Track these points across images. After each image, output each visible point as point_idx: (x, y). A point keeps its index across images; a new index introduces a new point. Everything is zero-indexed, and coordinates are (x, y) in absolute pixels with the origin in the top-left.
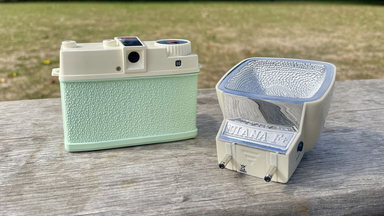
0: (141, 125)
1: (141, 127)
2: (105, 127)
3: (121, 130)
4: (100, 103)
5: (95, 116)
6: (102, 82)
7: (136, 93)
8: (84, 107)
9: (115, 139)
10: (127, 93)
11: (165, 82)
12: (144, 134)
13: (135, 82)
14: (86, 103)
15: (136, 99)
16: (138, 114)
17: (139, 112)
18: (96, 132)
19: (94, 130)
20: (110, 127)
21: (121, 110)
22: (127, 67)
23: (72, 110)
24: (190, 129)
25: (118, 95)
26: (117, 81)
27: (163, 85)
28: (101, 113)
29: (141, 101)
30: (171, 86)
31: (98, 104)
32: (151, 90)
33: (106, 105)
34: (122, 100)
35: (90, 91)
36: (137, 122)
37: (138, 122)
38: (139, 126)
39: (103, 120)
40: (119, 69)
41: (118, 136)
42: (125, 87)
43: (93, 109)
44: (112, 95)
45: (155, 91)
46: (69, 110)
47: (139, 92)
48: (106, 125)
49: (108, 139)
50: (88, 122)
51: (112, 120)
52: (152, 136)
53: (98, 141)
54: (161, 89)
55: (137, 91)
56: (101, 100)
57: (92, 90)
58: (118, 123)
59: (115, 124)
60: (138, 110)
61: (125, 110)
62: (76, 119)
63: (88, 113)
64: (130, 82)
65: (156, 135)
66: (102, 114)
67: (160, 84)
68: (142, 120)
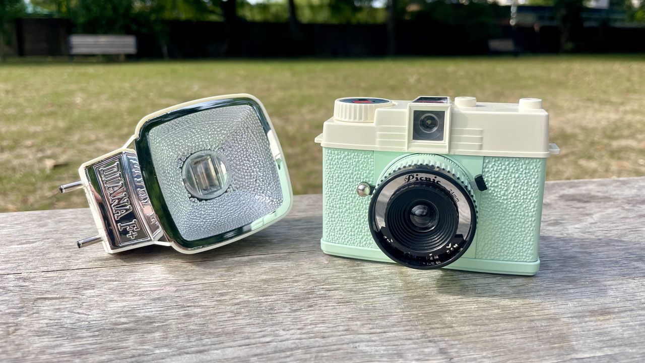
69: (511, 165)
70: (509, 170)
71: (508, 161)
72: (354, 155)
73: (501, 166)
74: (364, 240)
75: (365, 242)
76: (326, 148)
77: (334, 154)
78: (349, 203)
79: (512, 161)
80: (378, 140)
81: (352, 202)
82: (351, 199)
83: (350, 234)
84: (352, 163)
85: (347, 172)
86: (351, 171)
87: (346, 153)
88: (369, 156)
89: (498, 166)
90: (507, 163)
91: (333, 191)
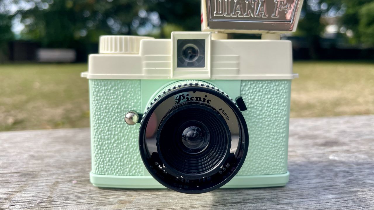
69: (264, 87)
70: (262, 92)
71: (261, 83)
72: (121, 85)
73: (256, 88)
74: (133, 168)
75: (134, 171)
76: (92, 80)
77: (101, 85)
78: (118, 134)
79: (265, 84)
80: (144, 69)
81: (121, 132)
82: (119, 129)
83: (119, 164)
84: (120, 93)
85: (115, 103)
86: (118, 102)
87: (113, 83)
88: (136, 85)
89: (254, 89)
90: (260, 85)
91: (101, 123)
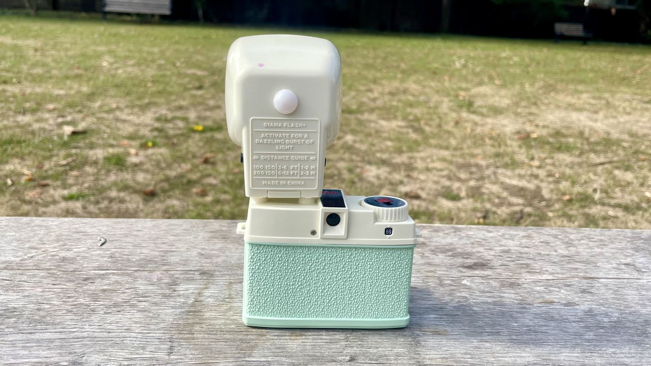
0: (335, 304)
1: (335, 306)
2: (291, 301)
3: (311, 307)
4: (288, 272)
5: (281, 287)
6: (293, 247)
7: (332, 263)
8: (269, 274)
9: (303, 317)
10: (321, 262)
11: (370, 252)
12: (338, 315)
13: (333, 250)
14: (272, 270)
15: (331, 270)
16: (332, 289)
17: (334, 287)
18: (281, 305)
19: (279, 303)
20: (297, 301)
21: (312, 282)
22: (324, 231)
23: (256, 276)
24: (398, 315)
25: (310, 264)
26: (311, 247)
27: (366, 256)
28: (288, 284)
29: (338, 274)
30: (377, 258)
31: (286, 272)
32: (351, 261)
33: (295, 274)
34: (314, 270)
35: (277, 256)
36: (331, 299)
37: (333, 299)
38: (333, 304)
39: (289, 292)
40: (314, 233)
41: (306, 314)
42: (319, 255)
43: (280, 278)
44: (303, 263)
45: (356, 263)
46: (252, 276)
47: (337, 262)
48: (293, 299)
49: (293, 315)
50: (271, 293)
51: (301, 294)
52: (348, 319)
53: (281, 317)
54: (364, 261)
55: (333, 261)
56: (289, 267)
57: (280, 256)
58: (307, 298)
59: (304, 299)
60: (334, 284)
61: (317, 283)
62: (258, 288)
63: (273, 282)
64: (327, 249)
65: (354, 318)
66: (290, 284)
67: (364, 254)
68: (337, 298)
